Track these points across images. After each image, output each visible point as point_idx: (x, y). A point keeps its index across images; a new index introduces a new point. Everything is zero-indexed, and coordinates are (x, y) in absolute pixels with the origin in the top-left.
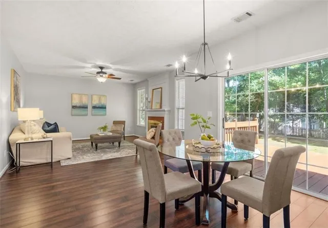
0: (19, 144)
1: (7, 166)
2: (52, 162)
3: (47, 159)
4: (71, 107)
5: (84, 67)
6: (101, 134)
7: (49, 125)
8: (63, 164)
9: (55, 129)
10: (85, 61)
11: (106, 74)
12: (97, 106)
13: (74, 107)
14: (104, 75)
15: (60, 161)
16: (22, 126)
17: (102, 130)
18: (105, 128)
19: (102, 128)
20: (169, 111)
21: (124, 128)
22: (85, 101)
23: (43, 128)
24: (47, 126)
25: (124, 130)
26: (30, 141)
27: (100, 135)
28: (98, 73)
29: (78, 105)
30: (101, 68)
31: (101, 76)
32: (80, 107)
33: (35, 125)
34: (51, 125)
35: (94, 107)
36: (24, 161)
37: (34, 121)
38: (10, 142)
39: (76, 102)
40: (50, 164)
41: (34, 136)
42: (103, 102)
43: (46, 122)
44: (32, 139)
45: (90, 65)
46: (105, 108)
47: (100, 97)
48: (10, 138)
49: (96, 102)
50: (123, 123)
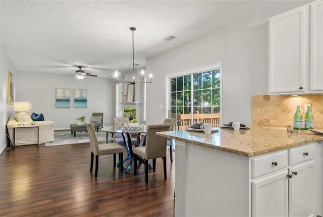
0: (15, 128)
1: (5, 145)
2: (38, 144)
3: (34, 141)
4: (55, 100)
5: (65, 67)
6: (80, 123)
7: (36, 115)
8: (46, 145)
9: (41, 118)
10: (66, 63)
11: (84, 72)
12: (79, 99)
13: (58, 100)
14: (82, 74)
15: (44, 144)
16: (16, 115)
17: (80, 120)
18: (82, 119)
19: (80, 119)
20: (140, 104)
21: (102, 120)
22: (68, 95)
23: (32, 117)
24: (34, 116)
25: (102, 121)
26: (22, 126)
27: (78, 124)
28: (77, 72)
29: (61, 99)
30: (80, 67)
31: (80, 74)
32: (63, 100)
33: (25, 115)
34: (38, 115)
35: (76, 100)
36: (18, 142)
37: (24, 112)
38: (8, 127)
39: (60, 96)
40: (37, 145)
41: (25, 123)
42: (84, 96)
43: (34, 113)
44: (24, 125)
45: (70, 66)
46: (86, 101)
47: (81, 91)
48: (8, 124)
49: (77, 96)
50: (101, 114)
